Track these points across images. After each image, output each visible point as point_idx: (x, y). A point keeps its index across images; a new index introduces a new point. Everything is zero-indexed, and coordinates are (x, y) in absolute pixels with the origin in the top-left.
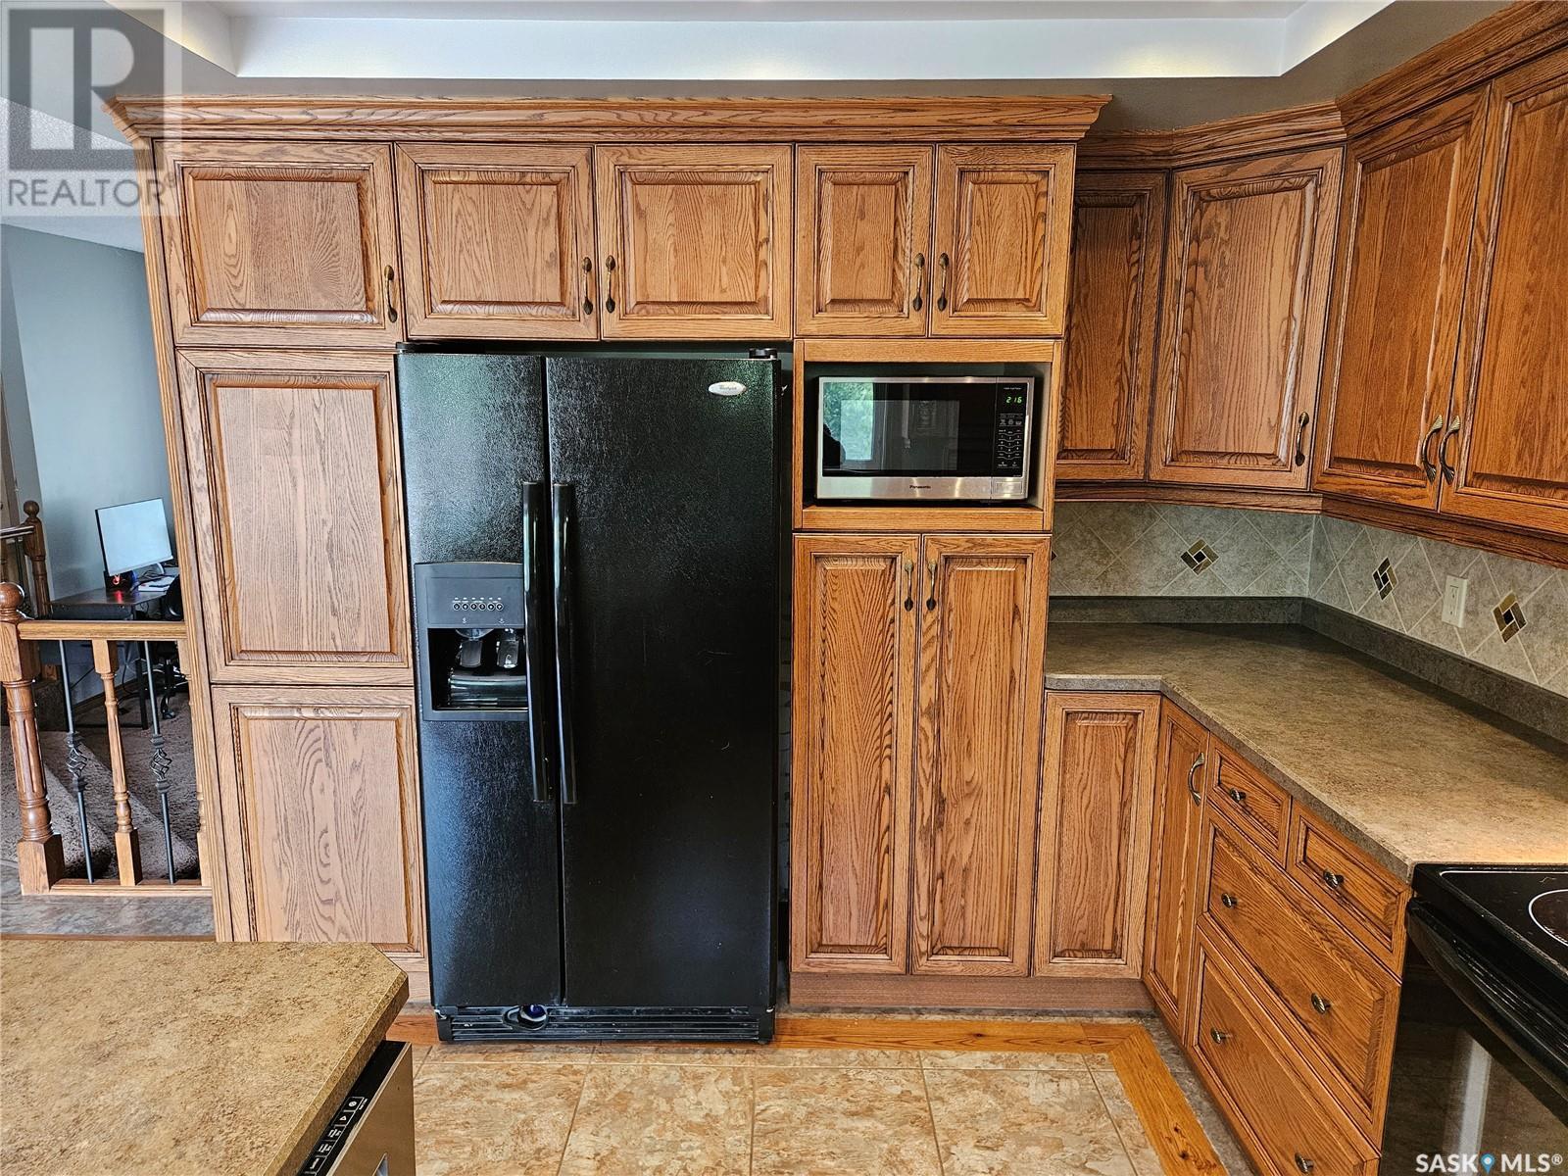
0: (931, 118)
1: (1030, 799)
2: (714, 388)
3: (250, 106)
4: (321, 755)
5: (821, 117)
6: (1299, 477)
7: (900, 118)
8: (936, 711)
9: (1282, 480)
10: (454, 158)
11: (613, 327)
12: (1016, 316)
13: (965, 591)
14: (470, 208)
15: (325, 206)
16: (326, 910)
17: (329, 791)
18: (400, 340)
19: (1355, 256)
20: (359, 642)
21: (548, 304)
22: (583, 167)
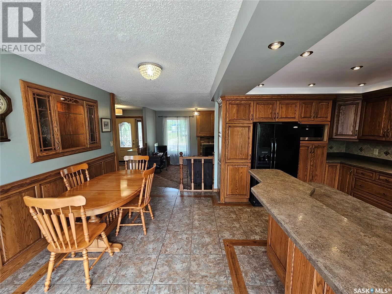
0: (317, 97)
1: (324, 176)
2: (294, 127)
3: (239, 97)
4: (237, 171)
5: (304, 97)
6: (356, 137)
7: (314, 97)
8: (312, 166)
9: (354, 138)
10: (261, 102)
11: (277, 120)
12: (324, 119)
13: (317, 151)
14: (262, 107)
15: (246, 108)
16: (236, 190)
17: (238, 176)
18: (252, 122)
19: (365, 112)
20: (244, 158)
21: (270, 118)
22: (275, 103)
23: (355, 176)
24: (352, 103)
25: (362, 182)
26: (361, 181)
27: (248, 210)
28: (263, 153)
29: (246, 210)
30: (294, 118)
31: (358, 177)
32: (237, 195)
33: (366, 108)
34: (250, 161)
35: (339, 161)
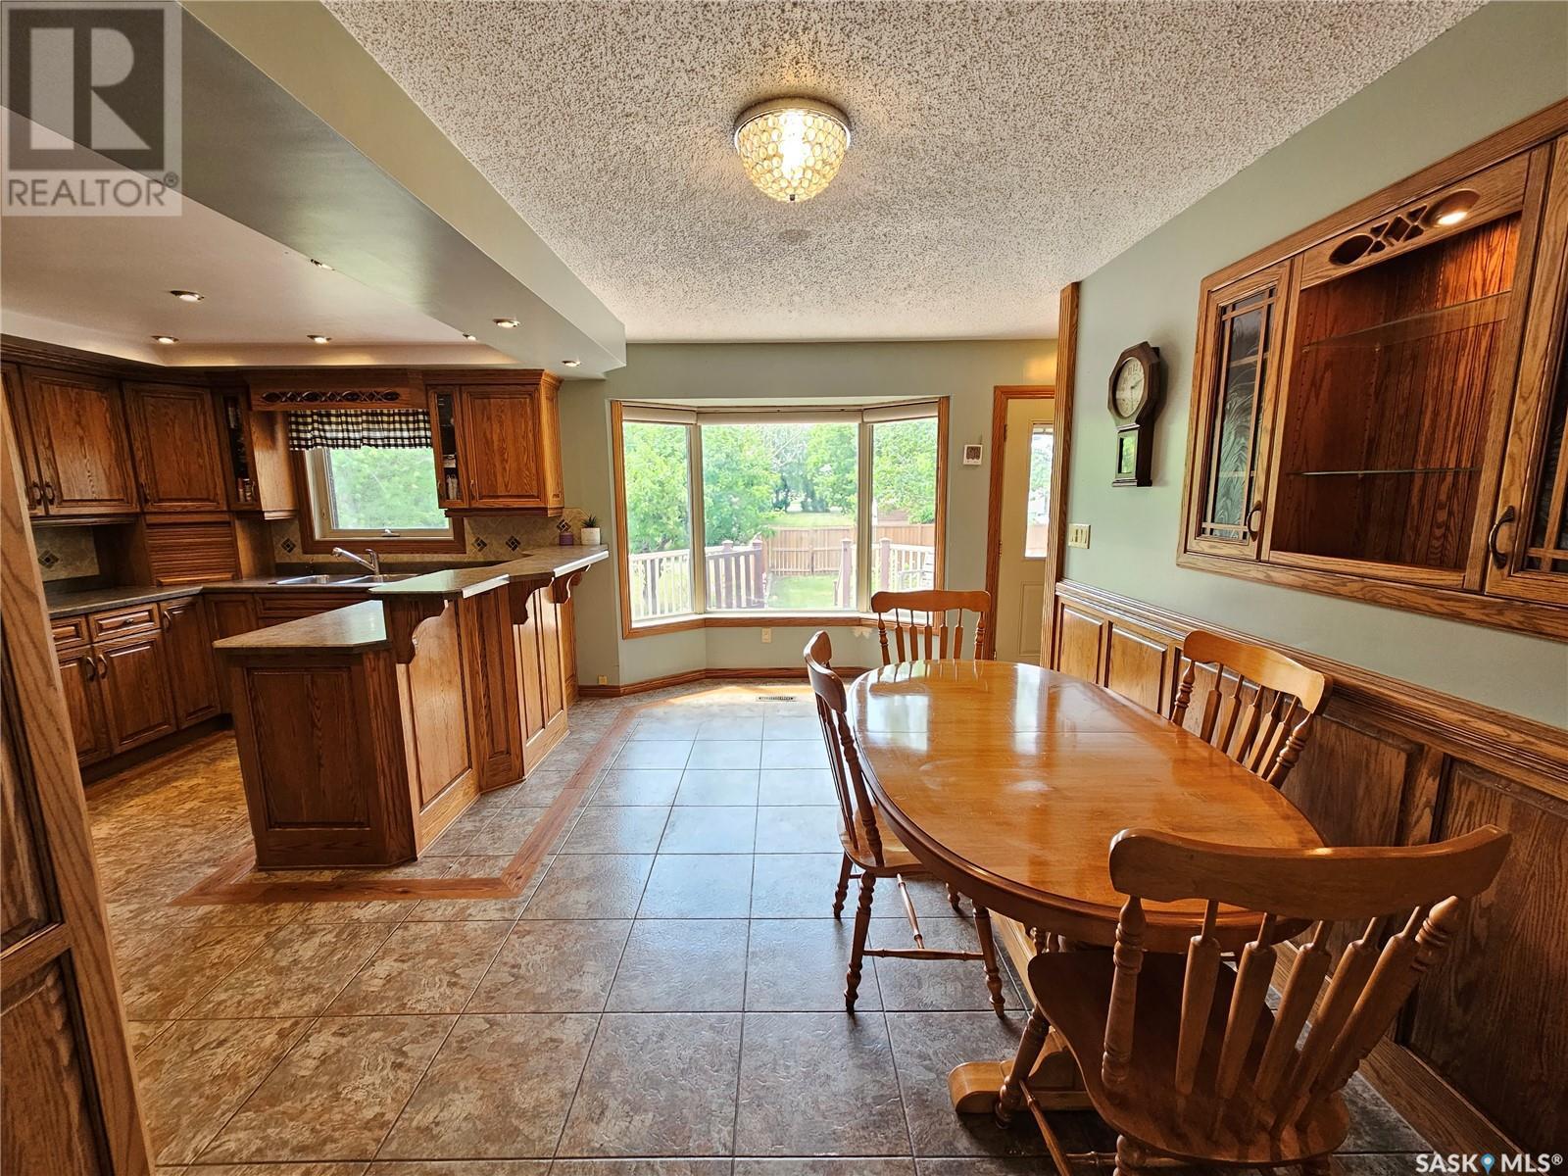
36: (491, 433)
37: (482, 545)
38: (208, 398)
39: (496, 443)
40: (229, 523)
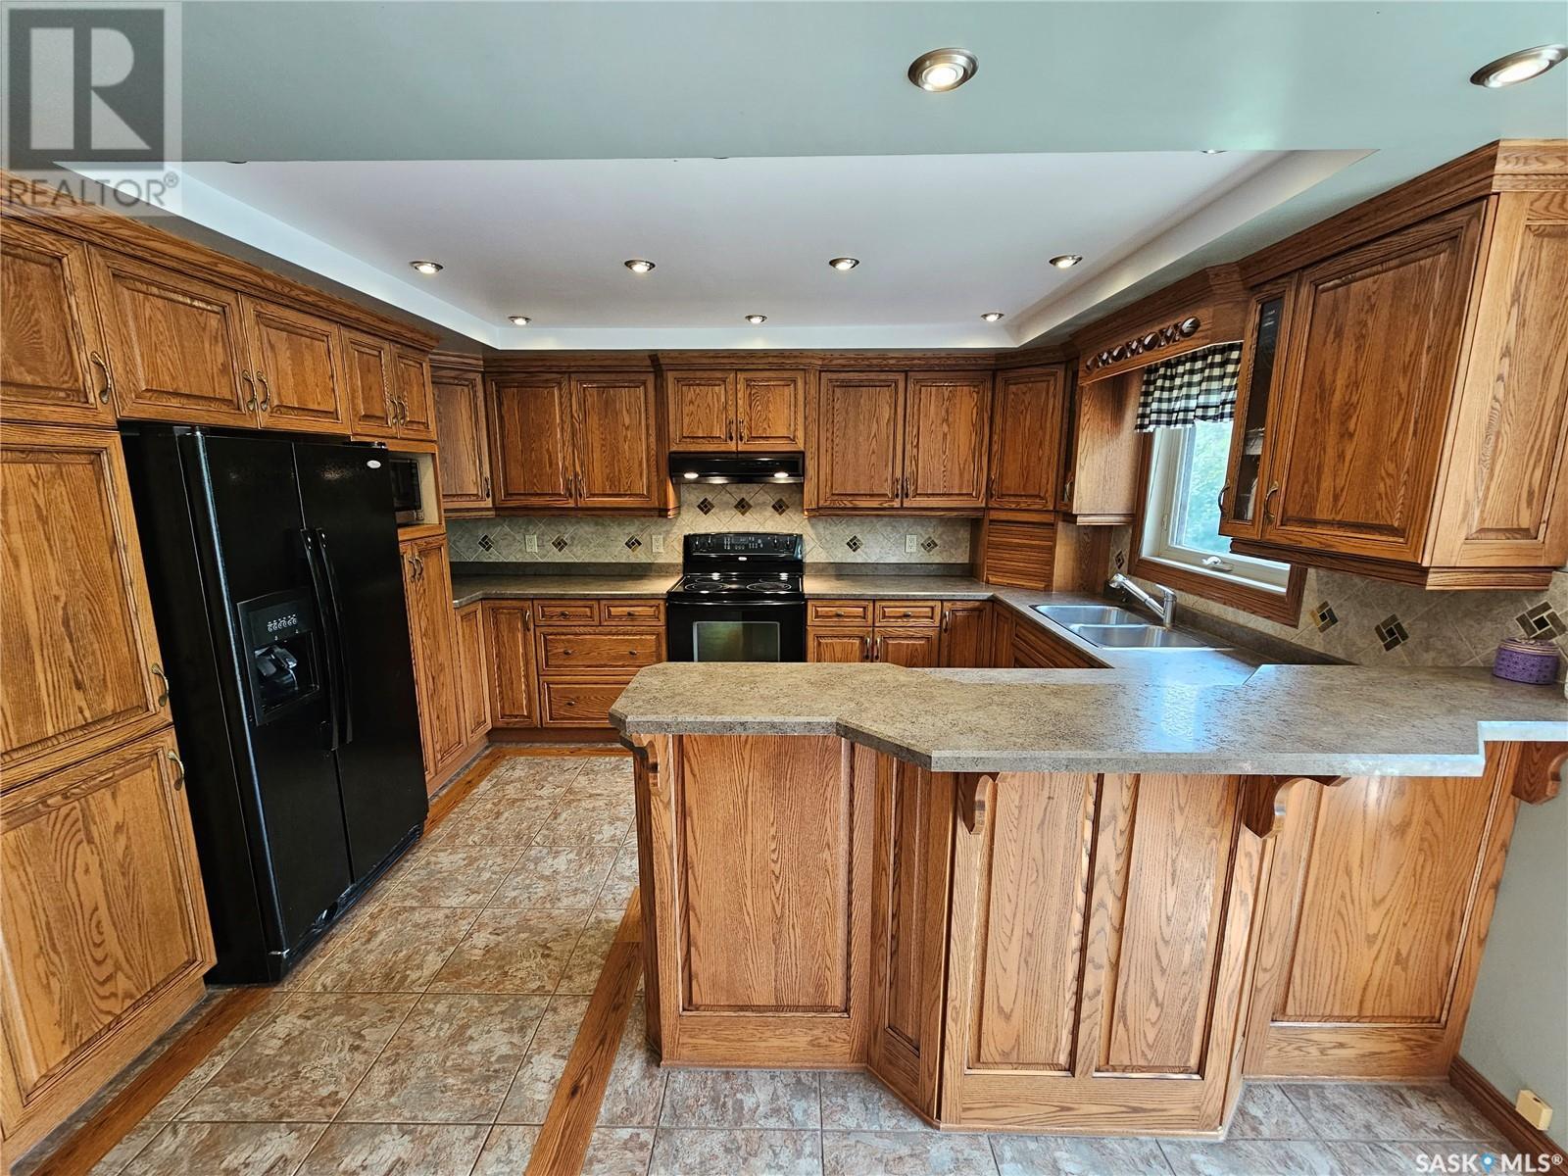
2: (368, 464)
4: (80, 836)
6: (489, 503)
7: (383, 326)
9: (482, 505)
10: (141, 272)
11: (264, 419)
12: (423, 433)
13: (427, 568)
14: (159, 316)
16: (104, 991)
17: (94, 867)
18: (111, 420)
19: (501, 418)
20: (109, 704)
21: (223, 401)
22: (234, 303)
23: (544, 629)
24: (455, 378)
25: (569, 641)
26: (563, 637)
27: (282, 1028)
28: (274, 633)
29: (276, 1043)
30: (333, 414)
31: (551, 630)
32: (118, 1019)
33: (500, 404)
34: (166, 714)
35: (479, 594)
36: (1335, 370)
37: (1327, 617)
38: (1061, 374)
39: (1338, 396)
40: (1053, 525)
